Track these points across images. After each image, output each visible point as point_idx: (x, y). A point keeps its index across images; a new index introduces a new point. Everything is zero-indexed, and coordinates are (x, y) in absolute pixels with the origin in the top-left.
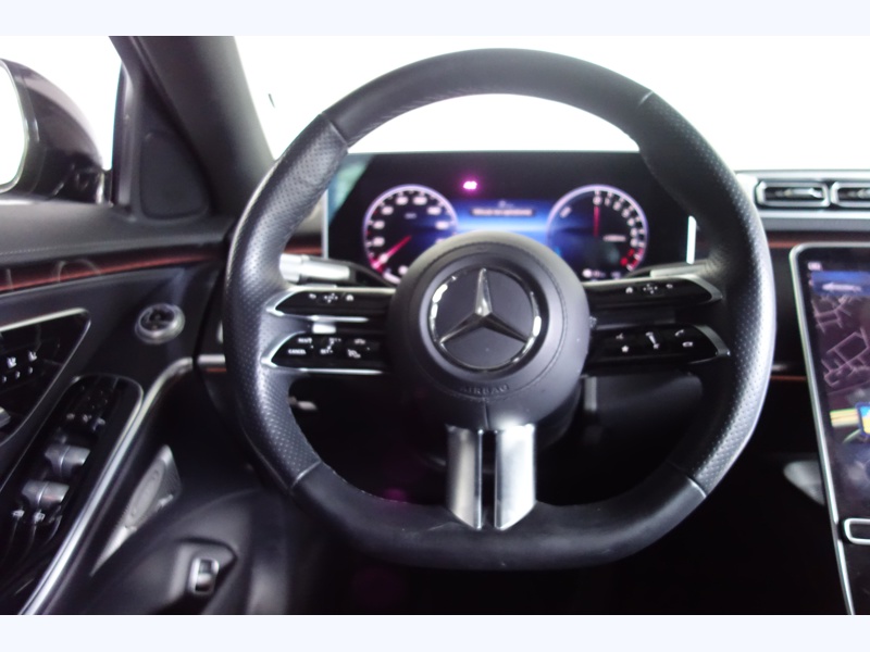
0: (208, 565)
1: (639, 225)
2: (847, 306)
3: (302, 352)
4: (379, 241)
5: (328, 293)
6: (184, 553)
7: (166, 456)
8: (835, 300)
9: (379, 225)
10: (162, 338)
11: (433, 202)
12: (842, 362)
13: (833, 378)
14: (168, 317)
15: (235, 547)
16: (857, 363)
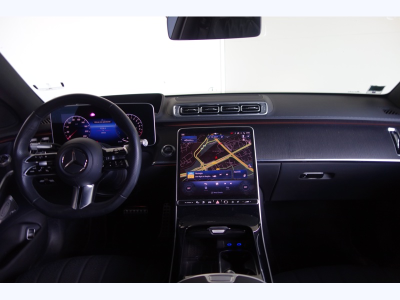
0: (32, 231)
1: (140, 124)
2: (189, 145)
3: (34, 171)
4: (68, 132)
5: (40, 156)
6: (24, 228)
7: (11, 198)
8: (187, 144)
9: (67, 127)
10: (5, 164)
11: (83, 120)
12: (185, 161)
13: (182, 165)
14: (7, 158)
15: (40, 224)
16: (189, 161)
